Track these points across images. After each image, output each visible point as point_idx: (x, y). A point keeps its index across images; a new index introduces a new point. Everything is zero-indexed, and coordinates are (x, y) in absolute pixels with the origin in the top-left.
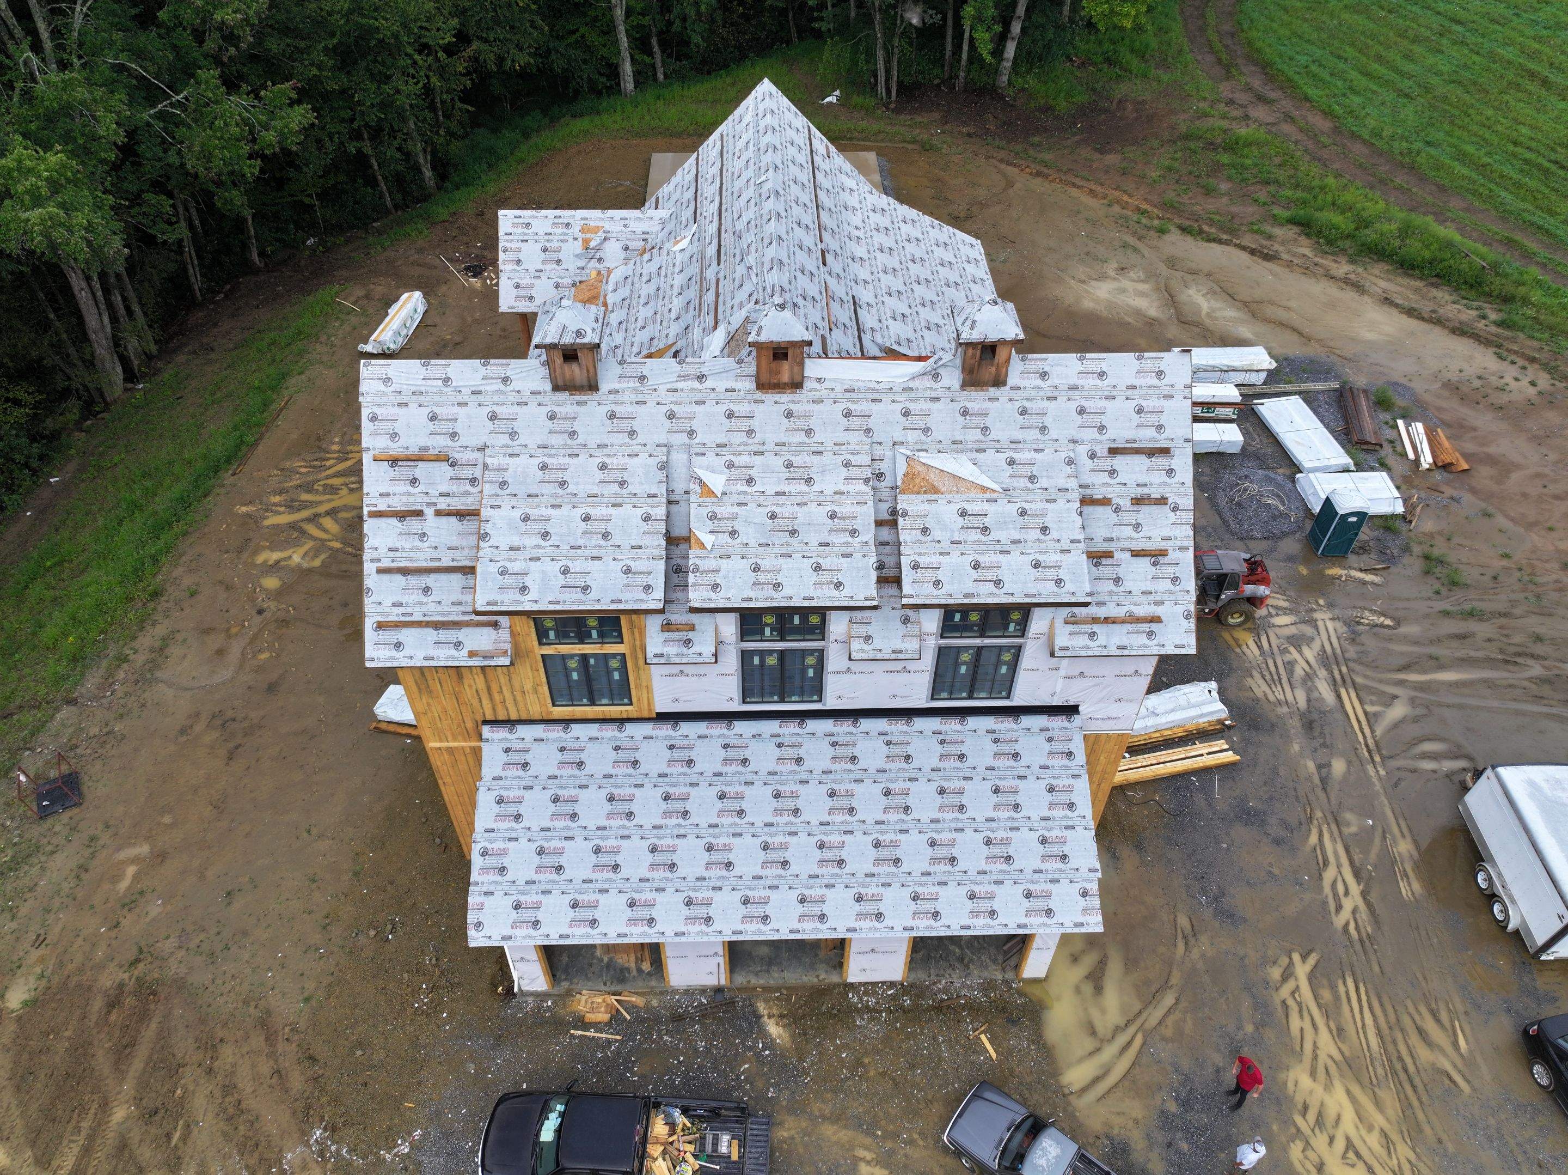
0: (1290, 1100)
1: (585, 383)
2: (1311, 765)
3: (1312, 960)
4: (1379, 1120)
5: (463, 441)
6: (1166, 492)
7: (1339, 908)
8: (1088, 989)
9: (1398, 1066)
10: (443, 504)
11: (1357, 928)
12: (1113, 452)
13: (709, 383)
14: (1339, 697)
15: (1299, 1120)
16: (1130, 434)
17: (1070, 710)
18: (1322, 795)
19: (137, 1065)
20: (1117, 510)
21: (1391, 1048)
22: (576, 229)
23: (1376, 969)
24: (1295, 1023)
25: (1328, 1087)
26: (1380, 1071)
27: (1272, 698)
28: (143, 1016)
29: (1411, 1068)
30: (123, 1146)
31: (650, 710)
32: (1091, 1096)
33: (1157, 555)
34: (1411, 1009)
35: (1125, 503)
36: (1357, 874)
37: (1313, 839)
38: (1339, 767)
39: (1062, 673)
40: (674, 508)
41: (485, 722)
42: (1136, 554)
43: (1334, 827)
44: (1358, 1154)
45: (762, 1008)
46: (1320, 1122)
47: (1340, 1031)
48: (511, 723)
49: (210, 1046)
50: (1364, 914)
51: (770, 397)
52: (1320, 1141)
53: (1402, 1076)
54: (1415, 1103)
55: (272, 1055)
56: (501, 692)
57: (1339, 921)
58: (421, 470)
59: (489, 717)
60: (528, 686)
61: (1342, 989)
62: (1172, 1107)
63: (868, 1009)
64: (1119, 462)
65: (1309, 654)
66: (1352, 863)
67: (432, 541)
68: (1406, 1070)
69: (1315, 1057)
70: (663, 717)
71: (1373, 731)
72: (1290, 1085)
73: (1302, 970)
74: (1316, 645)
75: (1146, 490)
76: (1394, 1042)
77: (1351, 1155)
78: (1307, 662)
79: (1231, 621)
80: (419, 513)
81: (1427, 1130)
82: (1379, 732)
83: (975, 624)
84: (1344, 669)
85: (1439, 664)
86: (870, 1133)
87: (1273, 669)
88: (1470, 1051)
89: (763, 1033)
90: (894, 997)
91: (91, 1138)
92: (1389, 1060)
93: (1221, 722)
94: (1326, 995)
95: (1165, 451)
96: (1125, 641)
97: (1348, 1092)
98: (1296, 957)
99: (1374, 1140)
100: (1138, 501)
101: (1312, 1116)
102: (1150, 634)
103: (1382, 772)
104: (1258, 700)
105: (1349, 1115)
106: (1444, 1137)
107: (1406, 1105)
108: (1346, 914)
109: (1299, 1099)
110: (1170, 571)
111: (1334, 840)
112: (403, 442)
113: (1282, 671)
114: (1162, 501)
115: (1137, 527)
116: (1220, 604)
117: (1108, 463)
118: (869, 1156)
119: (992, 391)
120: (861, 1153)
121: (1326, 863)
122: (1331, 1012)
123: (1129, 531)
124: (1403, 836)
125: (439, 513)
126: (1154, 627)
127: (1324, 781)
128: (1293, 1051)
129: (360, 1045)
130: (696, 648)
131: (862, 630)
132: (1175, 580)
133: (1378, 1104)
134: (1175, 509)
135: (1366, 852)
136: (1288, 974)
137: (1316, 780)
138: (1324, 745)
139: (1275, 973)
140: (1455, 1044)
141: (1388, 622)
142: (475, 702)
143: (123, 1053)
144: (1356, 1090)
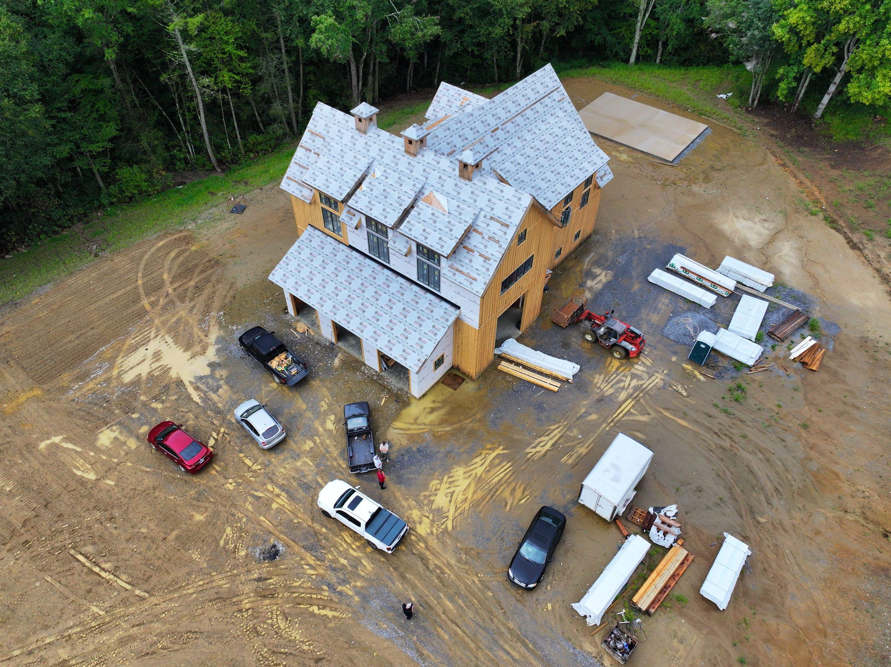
0: (450, 472)
2: (583, 410)
3: (505, 452)
4: (470, 496)
5: (329, 135)
6: (501, 239)
7: (535, 447)
8: (428, 410)
9: (494, 490)
10: (316, 150)
11: (532, 456)
12: (492, 218)
14: (626, 400)
15: (446, 478)
16: (500, 215)
17: (458, 308)
18: (575, 419)
19: (202, 276)
20: (483, 238)
21: (498, 486)
22: (462, 97)
23: (523, 468)
24: (478, 460)
25: (464, 478)
26: (486, 487)
27: (598, 385)
28: (212, 267)
29: (497, 494)
30: (187, 289)
31: (347, 242)
32: (397, 431)
33: (486, 259)
34: (519, 484)
35: (486, 237)
36: (553, 445)
37: (553, 427)
38: (593, 417)
39: (453, 289)
41: (310, 225)
42: (481, 255)
43: (565, 429)
44: (451, 496)
45: (339, 355)
46: (451, 483)
47: (489, 471)
48: (315, 228)
49: (218, 282)
50: (539, 455)
51: (407, 156)
52: (444, 486)
53: (492, 493)
54: (486, 500)
55: (228, 292)
56: (313, 215)
57: (528, 450)
58: (317, 139)
59: (311, 223)
60: (319, 217)
61: (504, 464)
62: (415, 449)
63: (364, 373)
64: (492, 223)
65: (634, 382)
66: (556, 442)
67: (309, 160)
68: (495, 492)
69: (472, 470)
70: (350, 247)
71: (623, 416)
72: (454, 470)
73: (499, 451)
74: (641, 382)
75: (495, 236)
76: (501, 486)
77: (450, 495)
78: (629, 385)
80: (311, 151)
81: (480, 508)
82: (625, 418)
83: (426, 254)
84: (641, 395)
85: (684, 416)
86: (332, 397)
87: (612, 378)
88: (522, 504)
89: (333, 360)
90: (373, 375)
91: (183, 284)
92: (493, 488)
93: (567, 379)
94: (497, 461)
95: (507, 226)
97: (470, 484)
98: (501, 447)
99: (461, 497)
100: (490, 238)
101: (450, 480)
102: (471, 283)
103: (607, 429)
104: (592, 382)
105: (462, 488)
106: (483, 512)
107: (483, 498)
108: (534, 451)
109: (452, 474)
110: (487, 266)
111: (560, 432)
112: (317, 129)
113: (614, 381)
114: (498, 242)
115: (486, 246)
116: (611, 344)
117: (488, 221)
118: (327, 401)
119: (467, 182)
120: (326, 400)
121: (548, 435)
122: (492, 465)
123: (482, 246)
124: (587, 447)
125: (314, 153)
126: (473, 281)
127: (581, 416)
128: (467, 464)
129: (246, 301)
130: (352, 222)
132: (488, 269)
133: (474, 492)
134: (500, 246)
135: (566, 442)
136: (493, 449)
137: (578, 415)
138: (597, 409)
139: (489, 446)
140: (520, 500)
141: (685, 394)
142: (308, 216)
143: (202, 272)
144: (473, 485)
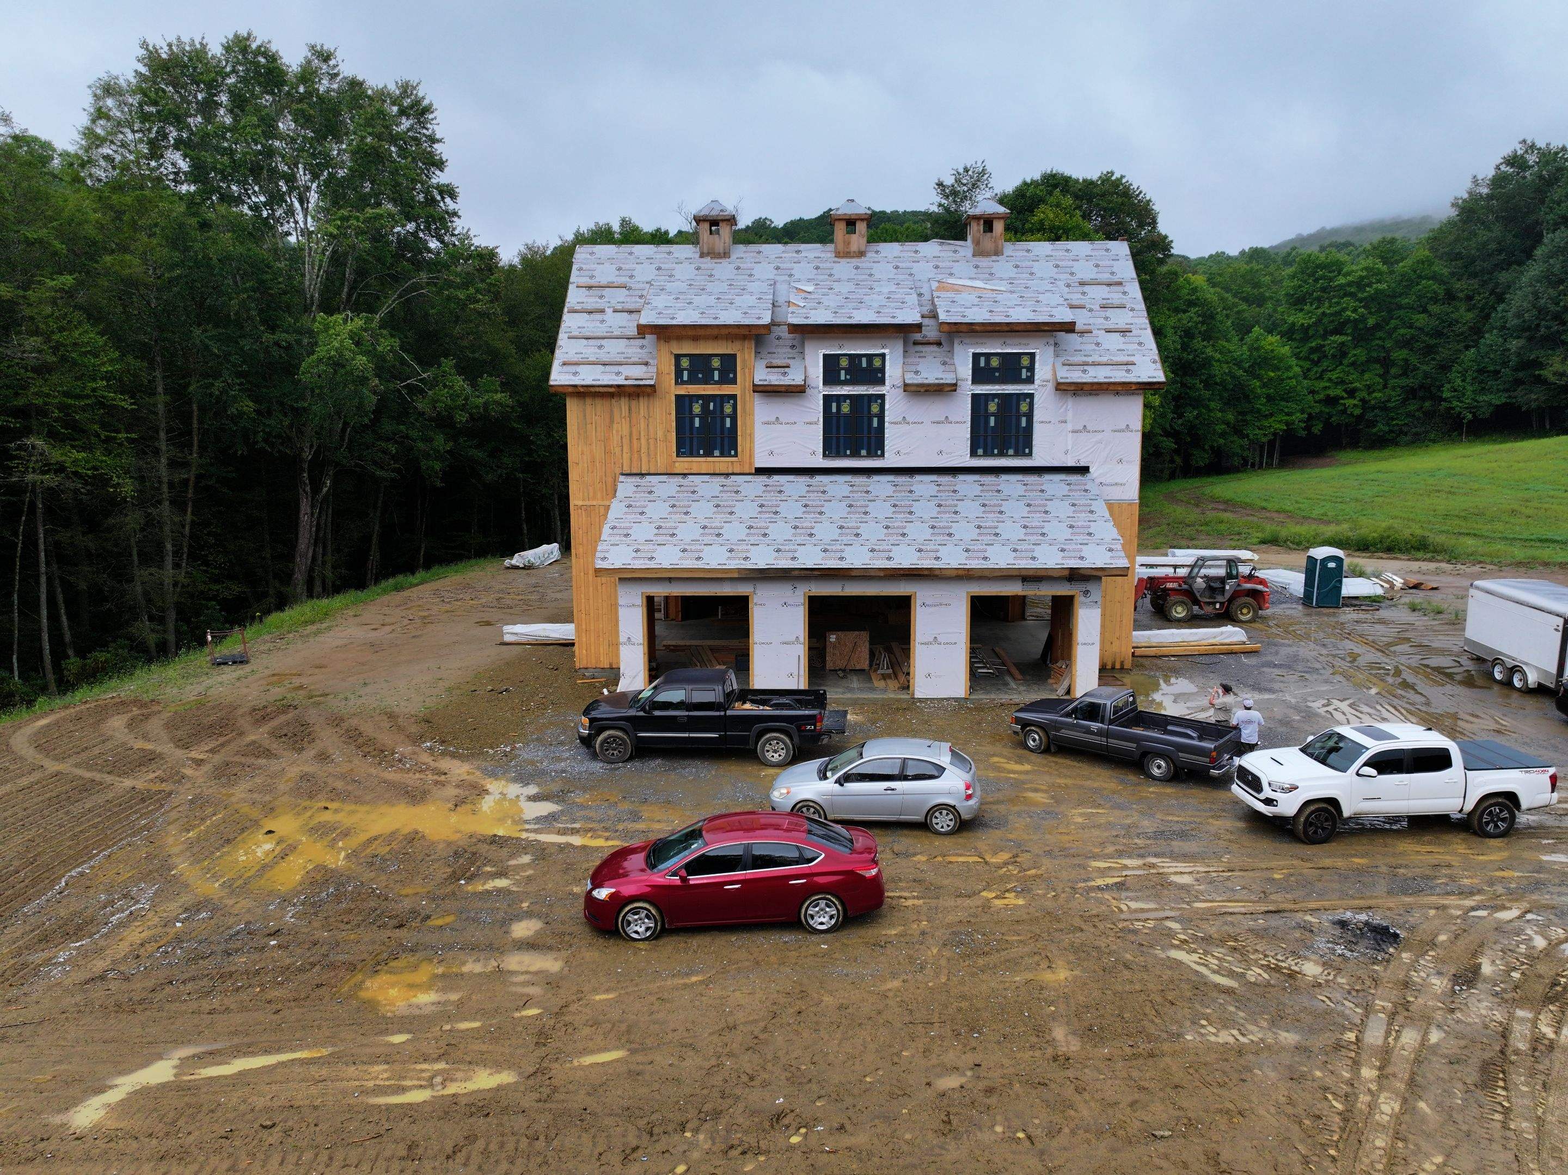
1: (721, 251)
3: (1350, 701)
5: (637, 279)
6: (1124, 302)
7: (1369, 688)
10: (619, 307)
12: (1082, 284)
13: (803, 254)
16: (1093, 276)
17: (1084, 470)
20: (1091, 310)
28: (282, 713)
31: (751, 464)
33: (1124, 332)
35: (1096, 307)
39: (1070, 427)
40: (777, 309)
41: (623, 474)
42: (1108, 331)
48: (642, 475)
51: (843, 261)
56: (639, 439)
57: (1371, 692)
58: (606, 292)
59: (626, 470)
60: (660, 434)
63: (936, 707)
67: (608, 324)
70: (760, 471)
73: (1341, 704)
75: (1109, 301)
79: (1242, 618)
83: (995, 369)
90: (958, 705)
95: (1120, 284)
96: (1109, 374)
98: (1334, 701)
100: (1103, 307)
102: (1128, 371)
108: (1376, 690)
110: (1136, 340)
112: (597, 279)
114: (1123, 307)
115: (1106, 318)
116: (1227, 596)
117: (1080, 289)
119: (994, 258)
123: (1102, 320)
130: (791, 376)
131: (913, 368)
132: (1140, 344)
134: (1132, 310)
136: (1328, 705)
139: (1316, 704)
142: (618, 450)
143: (261, 721)
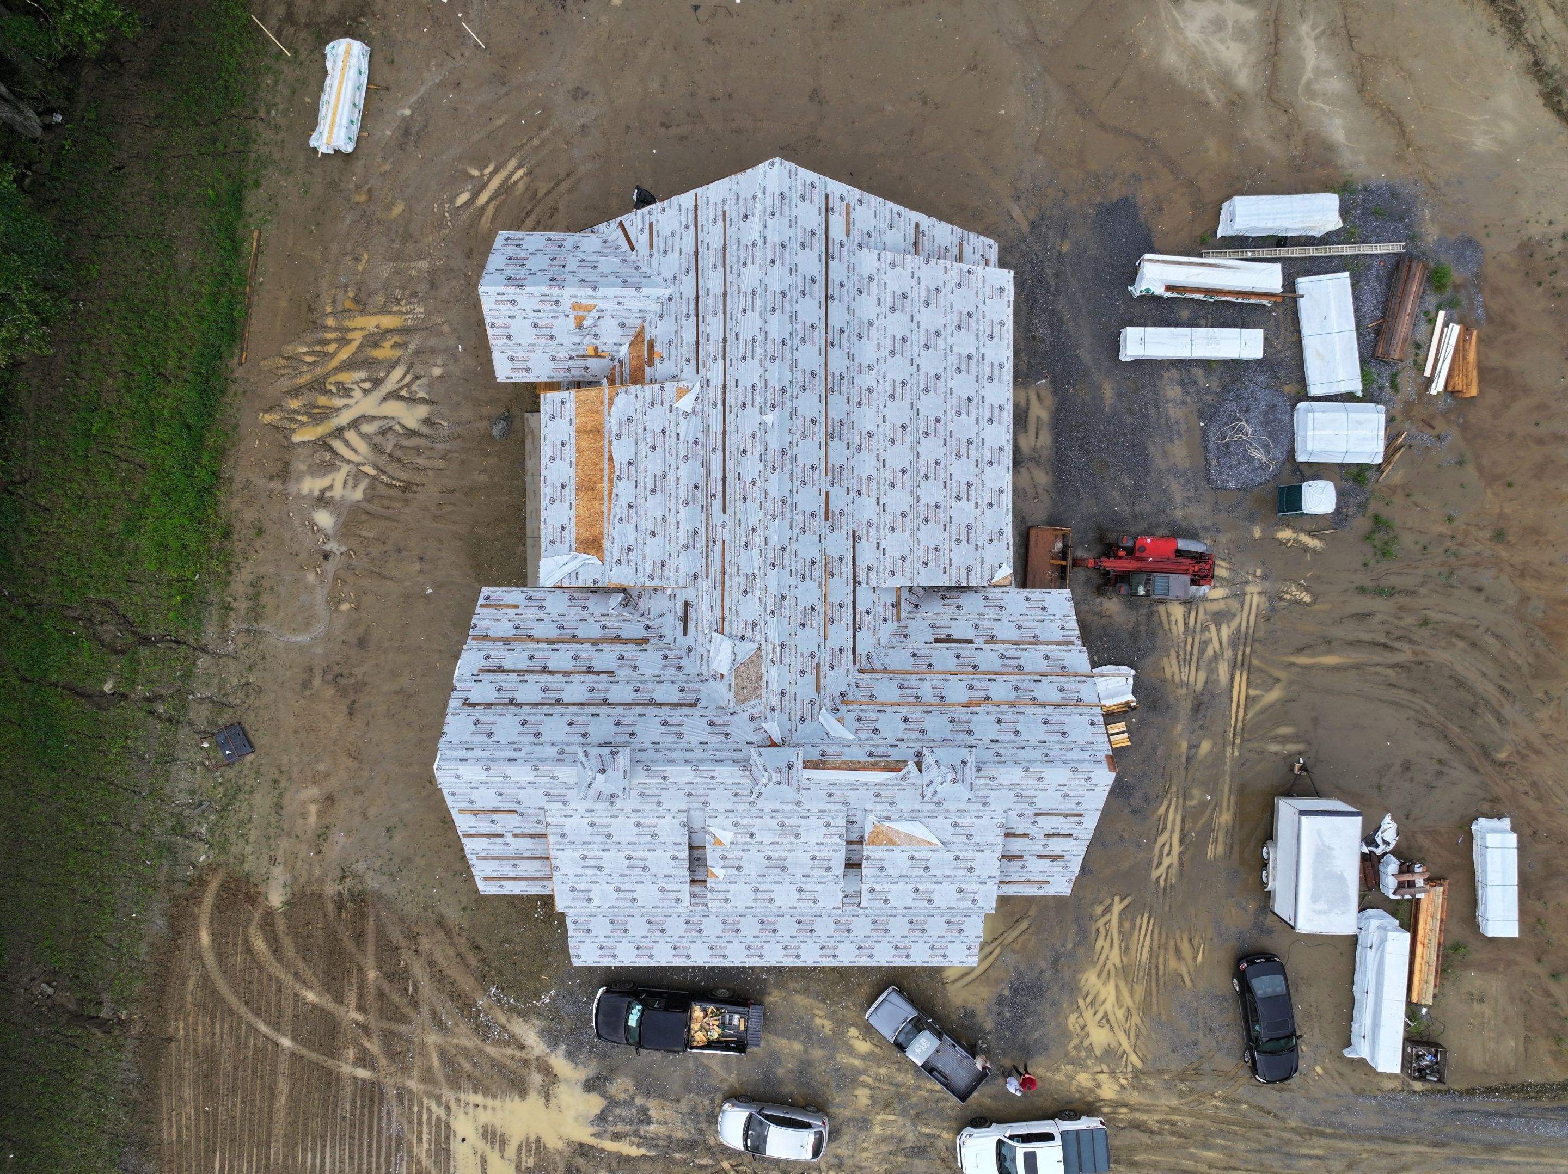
0: (1079, 989)
2: (1184, 745)
3: (1126, 902)
4: (1128, 1001)
6: (1073, 832)
7: (1160, 864)
9: (1154, 971)
11: (1166, 880)
12: (1036, 815)
14: (1232, 680)
15: (1081, 1001)
16: (1054, 807)
18: (1183, 772)
19: (371, 948)
20: (1032, 839)
21: (1154, 961)
23: (1167, 908)
24: (1100, 942)
25: (1105, 983)
26: (1141, 974)
27: (1177, 679)
28: (363, 916)
29: (1161, 972)
30: (381, 995)
32: (959, 984)
33: (1056, 857)
34: (1177, 936)
36: (1182, 840)
37: (1162, 810)
38: (1206, 746)
43: (1181, 800)
44: (1108, 1021)
46: (1092, 1003)
47: (1127, 948)
49: (413, 937)
50: (1174, 870)
52: (1088, 1014)
53: (1154, 977)
54: (1154, 993)
55: (452, 944)
57: (1155, 874)
61: (1138, 921)
62: (1007, 993)
64: (1041, 819)
65: (1225, 632)
66: (1182, 830)
67: (514, 846)
68: (1157, 974)
69: (1104, 965)
71: (1245, 714)
72: (1083, 981)
73: (1117, 907)
74: (1234, 624)
76: (1158, 957)
77: (1104, 1021)
78: (1220, 642)
81: (1155, 1008)
82: (1248, 717)
84: (1248, 650)
85: (1328, 644)
86: (825, 1003)
87: (1189, 647)
88: (1202, 963)
91: (360, 988)
92: (1150, 968)
93: (1127, 704)
94: (1127, 925)
95: (1079, 815)
97: (1117, 986)
98: (1117, 899)
99: (1120, 1014)
100: (1050, 835)
101: (1089, 1000)
103: (1236, 754)
104: (1165, 681)
105: (1112, 998)
106: (1163, 1012)
107: (1148, 993)
108: (1162, 869)
109: (1085, 990)
110: (1063, 864)
111: (1176, 811)
113: (1195, 652)
114: (1069, 835)
115: (1045, 846)
117: (1032, 819)
118: (821, 1013)
120: (817, 1012)
121: (1164, 829)
122: (1125, 936)
123: (1038, 848)
124: (1229, 809)
126: (1043, 885)
127: (1189, 759)
128: (1092, 961)
129: (506, 941)
133: (1132, 993)
134: (1077, 839)
135: (1195, 822)
136: (1108, 910)
137: (1184, 760)
138: (1201, 727)
139: (1099, 910)
140: (1195, 958)
141: (1307, 599)
143: (359, 937)
144: (1122, 985)
